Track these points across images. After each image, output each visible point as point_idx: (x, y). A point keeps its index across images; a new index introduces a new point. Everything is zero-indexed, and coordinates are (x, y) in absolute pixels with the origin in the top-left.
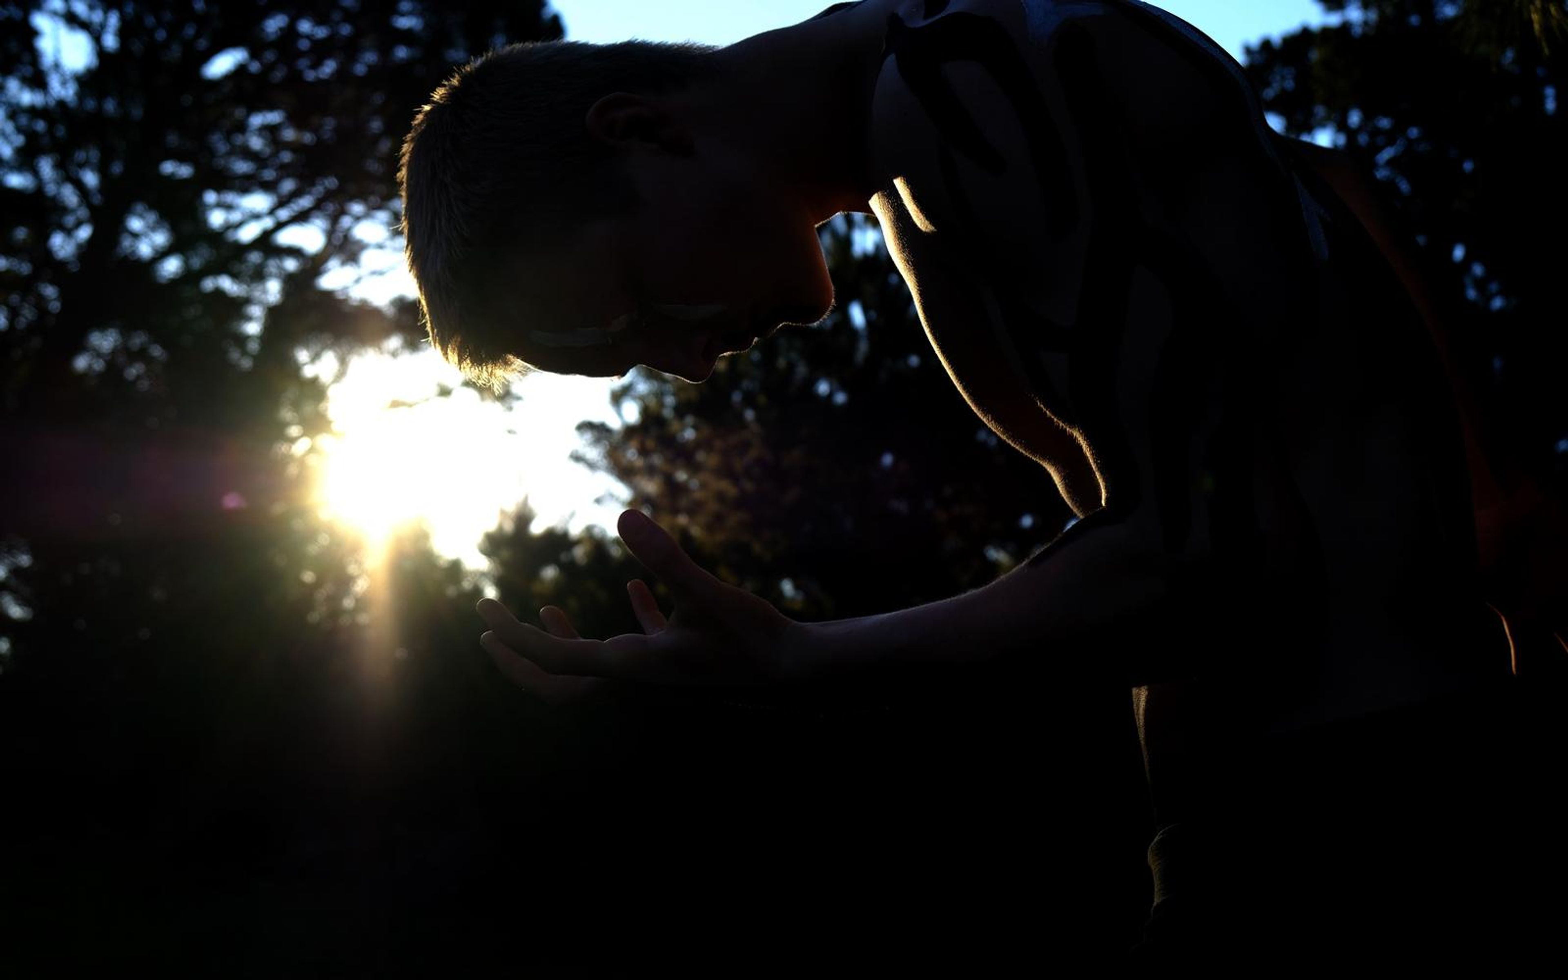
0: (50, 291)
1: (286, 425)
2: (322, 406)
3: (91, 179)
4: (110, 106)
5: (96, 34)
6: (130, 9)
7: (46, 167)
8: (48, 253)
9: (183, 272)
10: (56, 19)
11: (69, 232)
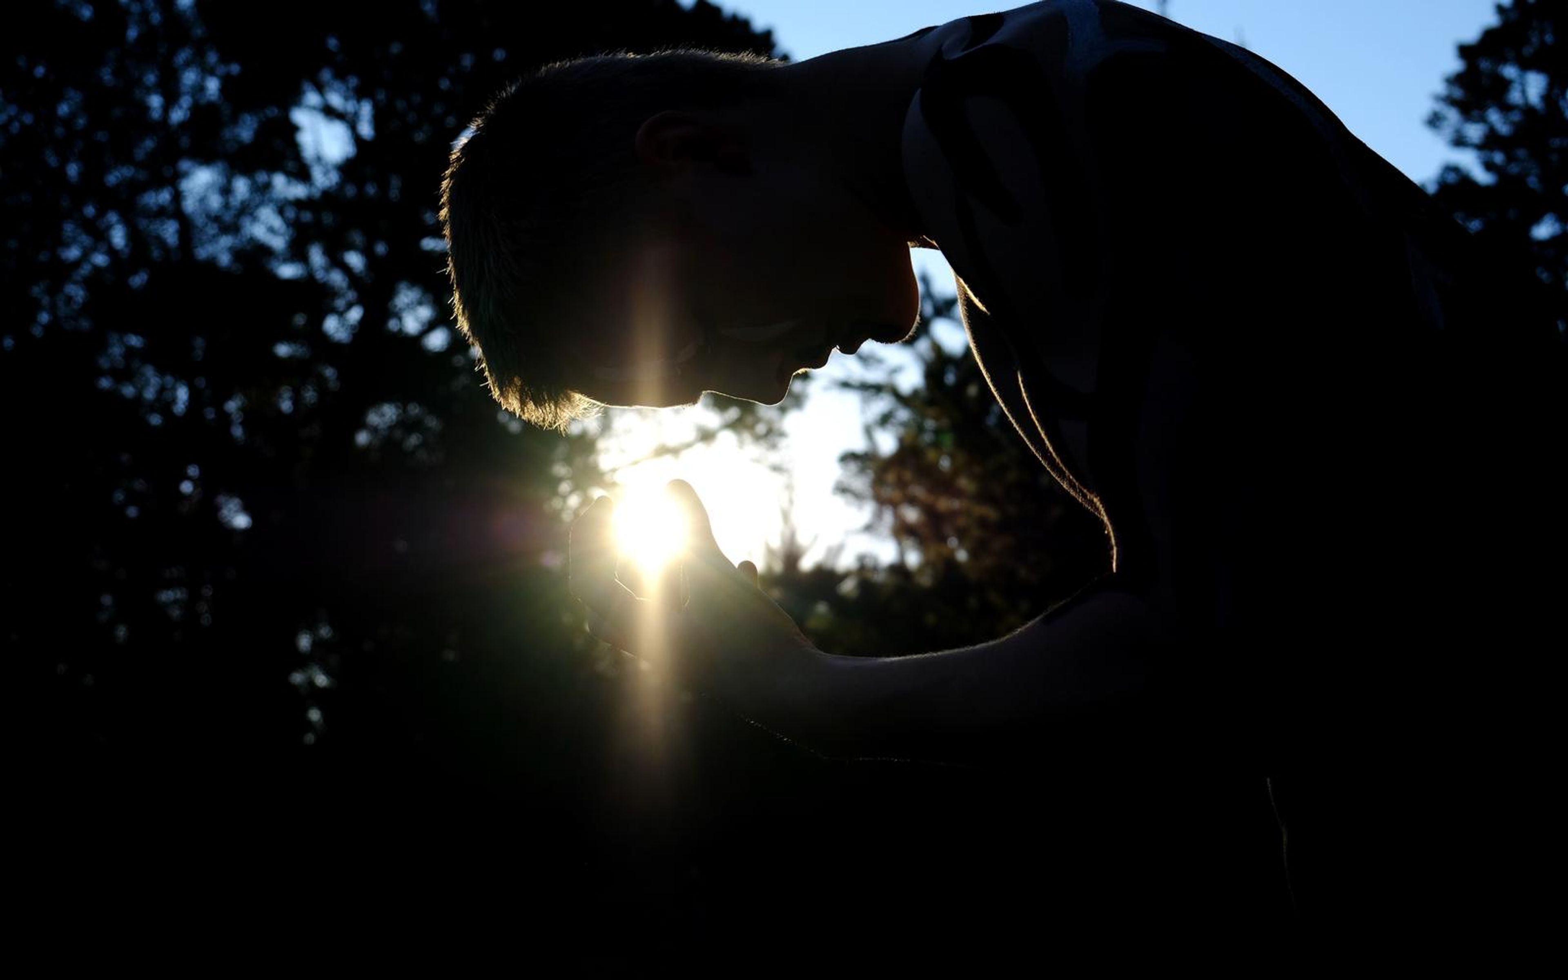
0: (329, 372)
1: (559, 480)
2: (591, 459)
3: (355, 260)
4: (371, 190)
5: (350, 121)
6: (381, 96)
7: (317, 257)
8: (324, 338)
9: (449, 344)
10: (315, 112)
11: (341, 314)
